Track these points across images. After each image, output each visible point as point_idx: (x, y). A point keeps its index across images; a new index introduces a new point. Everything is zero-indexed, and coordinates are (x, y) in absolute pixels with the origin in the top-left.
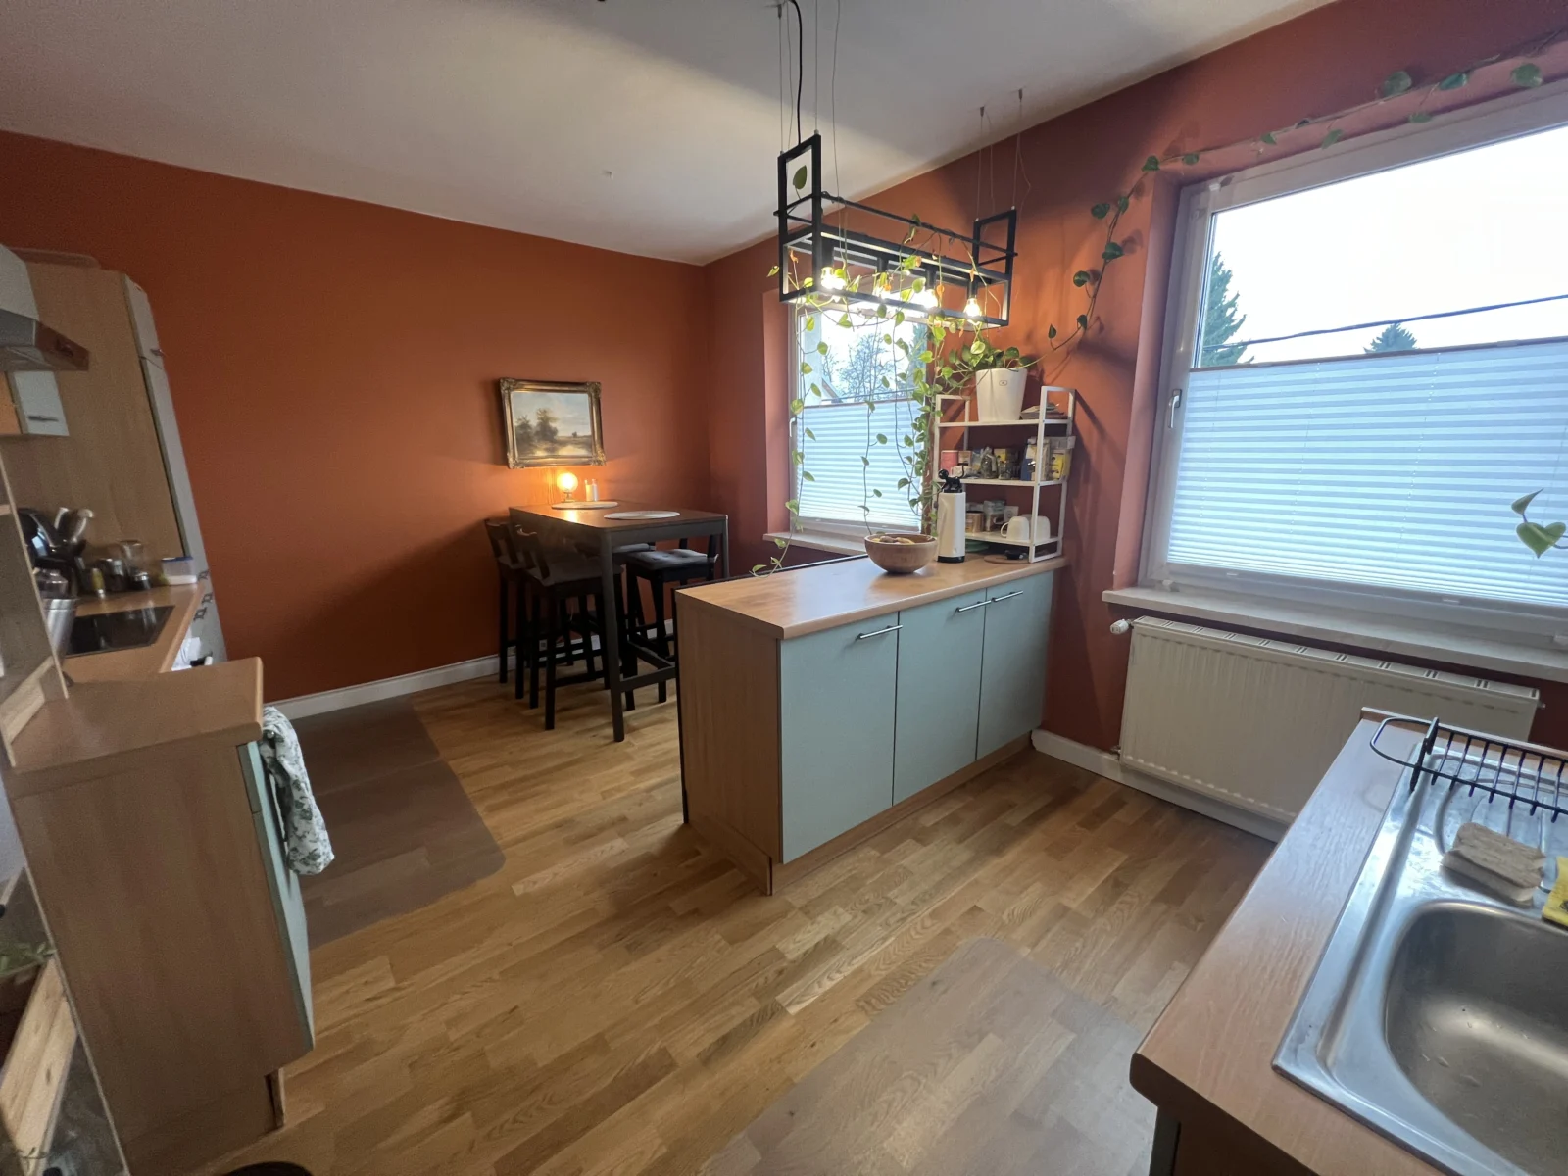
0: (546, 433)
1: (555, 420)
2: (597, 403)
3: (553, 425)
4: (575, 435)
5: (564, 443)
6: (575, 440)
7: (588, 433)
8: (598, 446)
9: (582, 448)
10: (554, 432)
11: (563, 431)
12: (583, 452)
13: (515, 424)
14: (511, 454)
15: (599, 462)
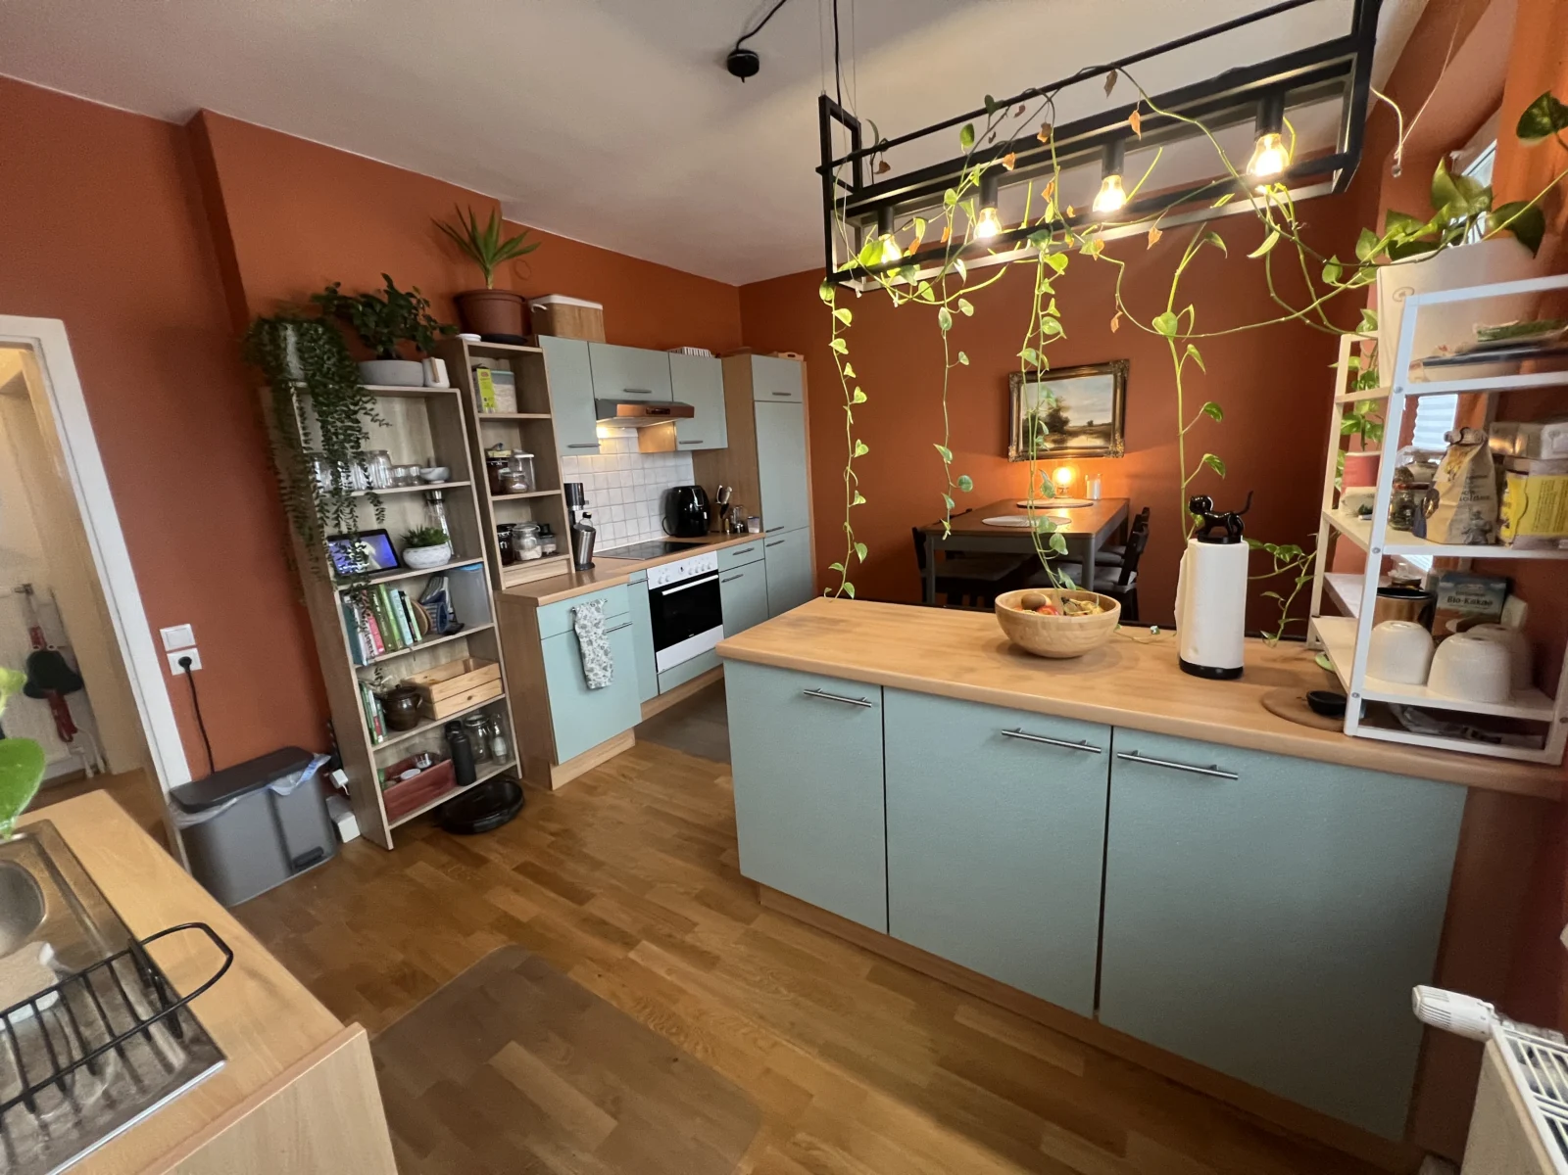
0: (1057, 425)
1: (1067, 409)
2: (1123, 387)
3: (1064, 415)
4: (1090, 424)
5: (1075, 434)
6: (1090, 429)
7: (1109, 420)
8: (1118, 436)
9: (1097, 437)
10: (1066, 422)
11: (1075, 420)
12: (1098, 442)
13: (1023, 417)
14: (1015, 447)
15: (1116, 453)
